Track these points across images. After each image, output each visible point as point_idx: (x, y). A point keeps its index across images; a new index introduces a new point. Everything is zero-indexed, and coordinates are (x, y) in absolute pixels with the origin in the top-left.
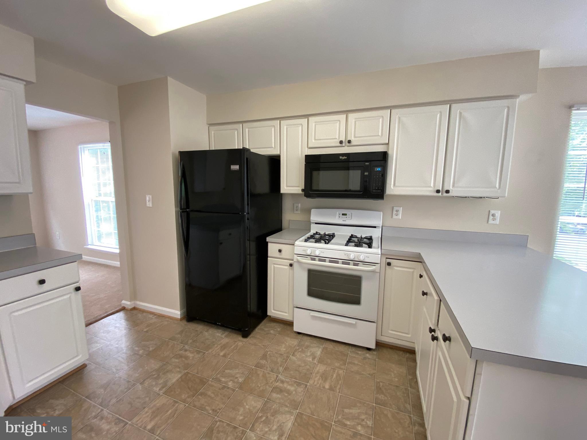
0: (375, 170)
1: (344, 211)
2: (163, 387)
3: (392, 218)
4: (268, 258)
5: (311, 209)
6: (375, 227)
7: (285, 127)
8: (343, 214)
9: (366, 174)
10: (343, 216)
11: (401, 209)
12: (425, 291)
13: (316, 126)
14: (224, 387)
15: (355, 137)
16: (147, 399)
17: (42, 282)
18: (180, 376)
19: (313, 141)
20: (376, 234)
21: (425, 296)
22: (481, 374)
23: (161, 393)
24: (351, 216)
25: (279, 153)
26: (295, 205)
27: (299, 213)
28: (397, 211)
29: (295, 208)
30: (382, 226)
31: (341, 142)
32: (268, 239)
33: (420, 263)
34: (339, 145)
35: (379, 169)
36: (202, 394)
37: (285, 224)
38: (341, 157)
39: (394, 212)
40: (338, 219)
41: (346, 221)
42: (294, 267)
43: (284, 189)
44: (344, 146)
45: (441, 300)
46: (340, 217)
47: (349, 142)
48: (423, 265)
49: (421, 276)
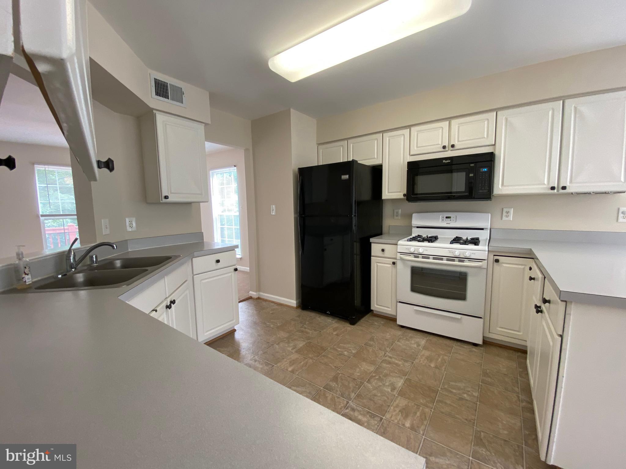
0: (481, 171)
1: (448, 215)
2: (294, 348)
3: (502, 219)
4: (372, 257)
5: (413, 214)
6: (482, 229)
7: (388, 139)
8: (447, 218)
9: (471, 175)
10: (447, 219)
11: (512, 211)
12: (533, 277)
13: (419, 134)
14: (340, 355)
15: (458, 141)
16: (284, 354)
17: (218, 261)
18: (304, 343)
19: (415, 148)
20: (483, 236)
21: (532, 281)
22: (570, 314)
23: (293, 351)
24: (455, 219)
25: (381, 163)
26: (396, 211)
27: (400, 218)
28: (507, 212)
29: (395, 214)
30: (490, 229)
31: (444, 147)
32: (372, 240)
33: (532, 259)
34: (442, 150)
35: (486, 170)
36: (324, 356)
37: (385, 229)
38: (444, 161)
39: (504, 214)
40: (442, 222)
41: (450, 224)
42: (397, 266)
43: (386, 195)
44: (447, 151)
45: (545, 278)
46: (443, 220)
47: (453, 146)
48: (534, 260)
49: (530, 269)
